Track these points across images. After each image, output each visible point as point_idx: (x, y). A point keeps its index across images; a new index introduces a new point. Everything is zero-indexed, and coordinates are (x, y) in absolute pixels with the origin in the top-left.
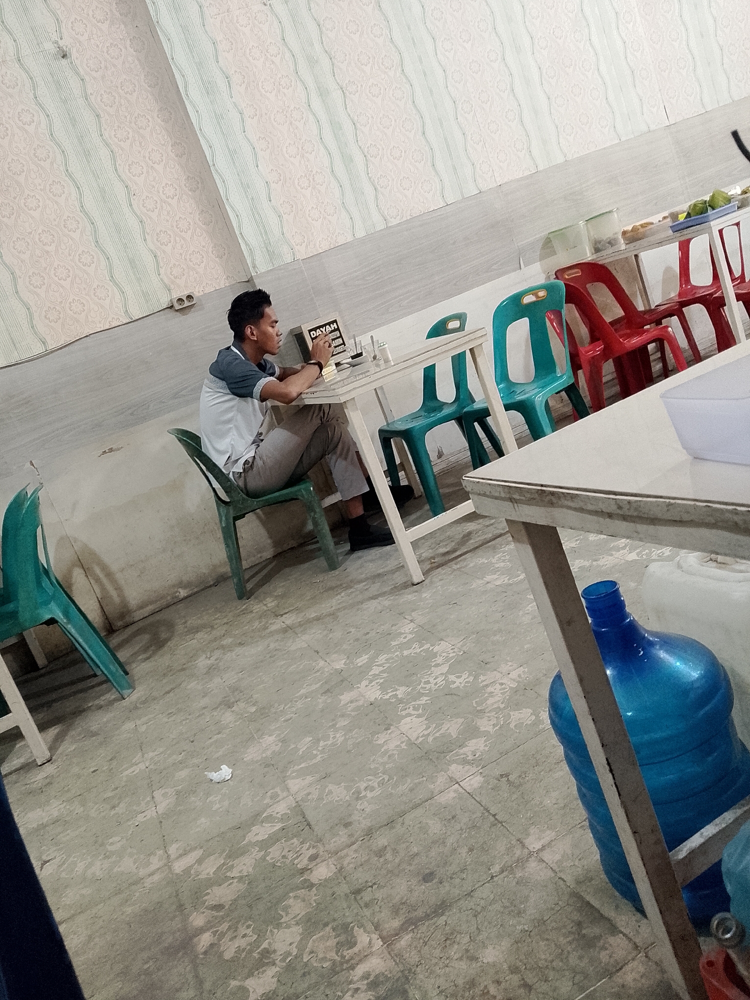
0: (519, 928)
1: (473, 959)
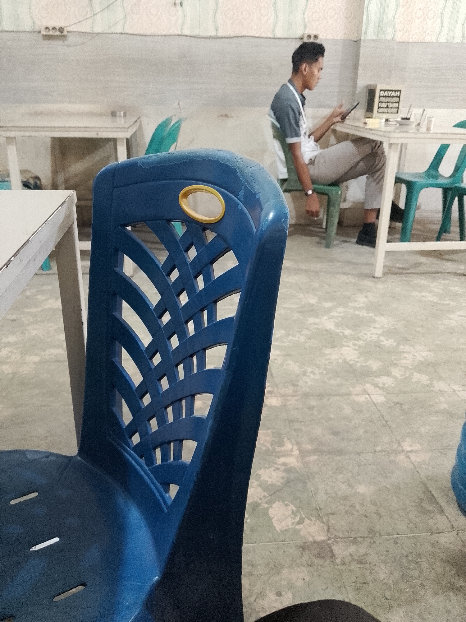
0: (384, 484)
1: (350, 486)
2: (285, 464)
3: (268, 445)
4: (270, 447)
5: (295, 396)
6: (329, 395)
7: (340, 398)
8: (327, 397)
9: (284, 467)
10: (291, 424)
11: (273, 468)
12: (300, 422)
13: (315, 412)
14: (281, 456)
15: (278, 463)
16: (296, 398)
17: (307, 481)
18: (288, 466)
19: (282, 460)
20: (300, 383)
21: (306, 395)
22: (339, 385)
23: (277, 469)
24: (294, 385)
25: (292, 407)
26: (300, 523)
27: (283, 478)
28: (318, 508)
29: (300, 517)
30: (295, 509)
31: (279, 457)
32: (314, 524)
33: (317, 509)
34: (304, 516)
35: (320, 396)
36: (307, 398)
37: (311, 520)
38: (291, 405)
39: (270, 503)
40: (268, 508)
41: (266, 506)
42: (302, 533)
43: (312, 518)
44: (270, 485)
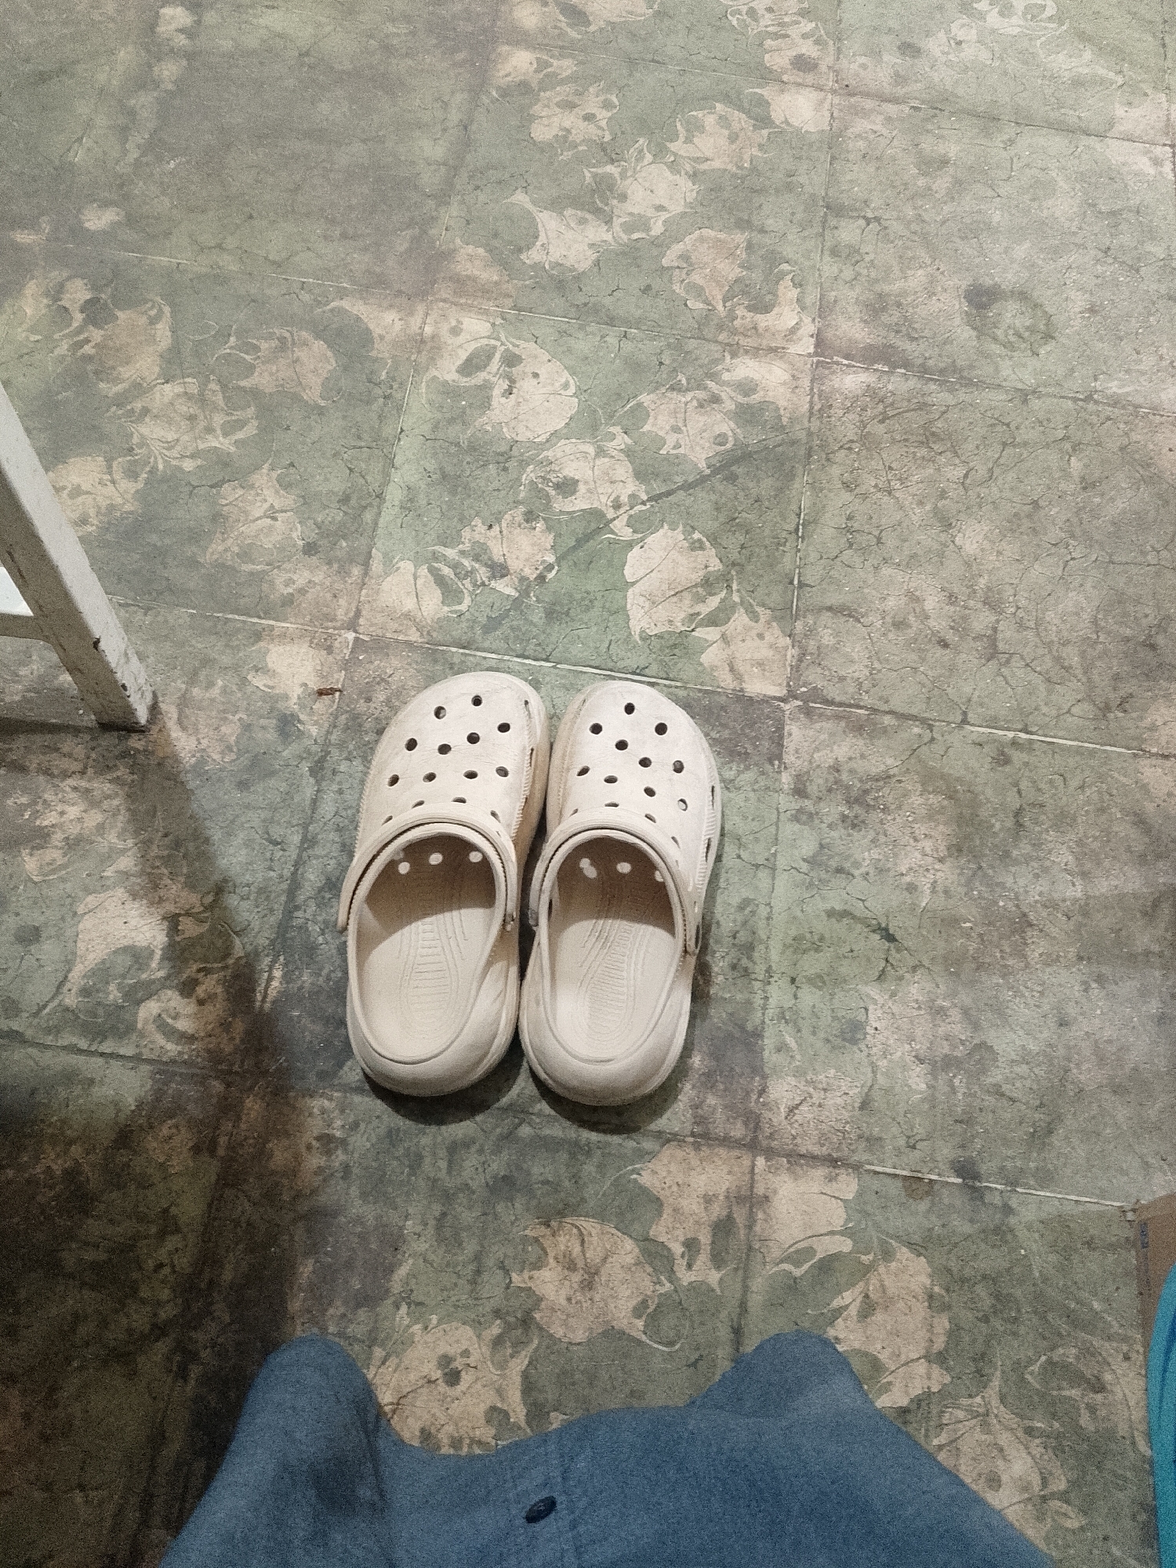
2: (747, 388)
3: (717, 295)
4: (720, 307)
5: (895, 100)
6: (1024, 120)
7: (1057, 143)
8: (1010, 131)
9: (740, 399)
10: (833, 222)
11: (701, 395)
12: (868, 221)
13: (942, 183)
14: (747, 352)
15: (726, 376)
16: (891, 109)
17: (799, 468)
18: (756, 398)
19: (745, 368)
20: (935, 45)
21: (939, 105)
22: (1078, 83)
23: (715, 399)
24: (909, 49)
25: (861, 144)
26: (712, 620)
27: (721, 439)
28: (796, 582)
29: (723, 601)
30: (716, 565)
31: (735, 351)
32: (761, 636)
33: (791, 583)
34: (736, 598)
35: (988, 120)
36: (935, 116)
37: (755, 617)
38: (859, 136)
39: (643, 525)
40: (630, 545)
41: (626, 534)
42: (709, 657)
43: (759, 609)
44: (667, 458)
